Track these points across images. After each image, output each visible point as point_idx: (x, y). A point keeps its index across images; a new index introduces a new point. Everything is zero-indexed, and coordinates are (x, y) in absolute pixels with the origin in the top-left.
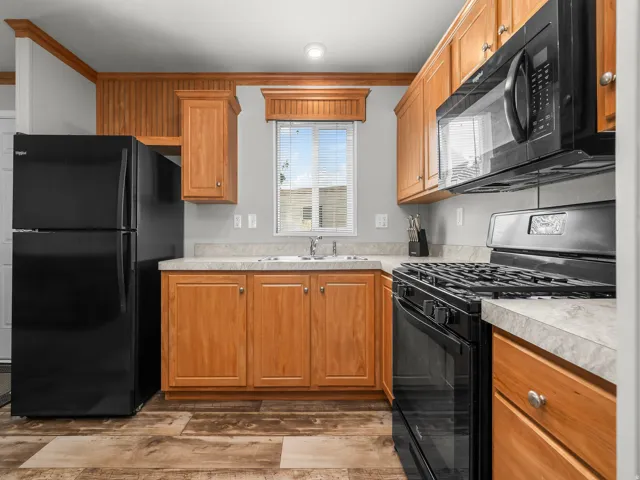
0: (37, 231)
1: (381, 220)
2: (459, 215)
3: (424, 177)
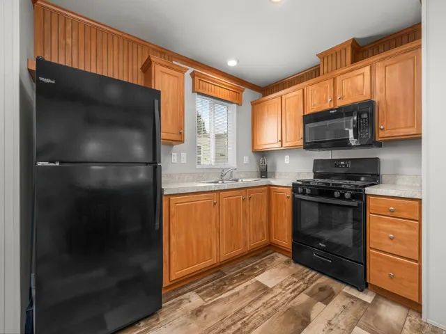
0: (58, 164)
1: (246, 159)
2: (287, 159)
3: (281, 141)
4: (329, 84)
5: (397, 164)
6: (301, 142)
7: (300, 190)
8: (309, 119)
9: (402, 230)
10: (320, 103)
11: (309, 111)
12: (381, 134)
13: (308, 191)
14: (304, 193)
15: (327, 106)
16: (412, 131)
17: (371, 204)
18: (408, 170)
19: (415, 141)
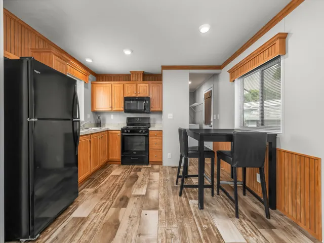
1: (89, 116)
2: (112, 116)
3: (112, 107)
4: (135, 85)
5: (154, 119)
6: (122, 109)
7: (125, 131)
8: (127, 99)
9: (158, 141)
10: (131, 93)
11: (126, 95)
12: (152, 109)
13: (129, 131)
14: (127, 132)
15: (134, 95)
16: (160, 109)
17: (151, 133)
18: (158, 122)
19: (161, 112)
